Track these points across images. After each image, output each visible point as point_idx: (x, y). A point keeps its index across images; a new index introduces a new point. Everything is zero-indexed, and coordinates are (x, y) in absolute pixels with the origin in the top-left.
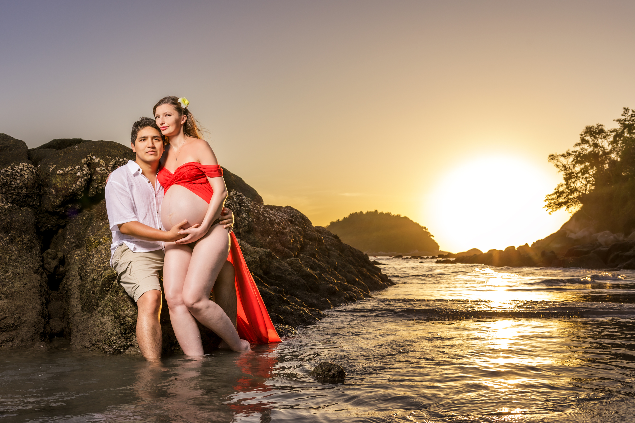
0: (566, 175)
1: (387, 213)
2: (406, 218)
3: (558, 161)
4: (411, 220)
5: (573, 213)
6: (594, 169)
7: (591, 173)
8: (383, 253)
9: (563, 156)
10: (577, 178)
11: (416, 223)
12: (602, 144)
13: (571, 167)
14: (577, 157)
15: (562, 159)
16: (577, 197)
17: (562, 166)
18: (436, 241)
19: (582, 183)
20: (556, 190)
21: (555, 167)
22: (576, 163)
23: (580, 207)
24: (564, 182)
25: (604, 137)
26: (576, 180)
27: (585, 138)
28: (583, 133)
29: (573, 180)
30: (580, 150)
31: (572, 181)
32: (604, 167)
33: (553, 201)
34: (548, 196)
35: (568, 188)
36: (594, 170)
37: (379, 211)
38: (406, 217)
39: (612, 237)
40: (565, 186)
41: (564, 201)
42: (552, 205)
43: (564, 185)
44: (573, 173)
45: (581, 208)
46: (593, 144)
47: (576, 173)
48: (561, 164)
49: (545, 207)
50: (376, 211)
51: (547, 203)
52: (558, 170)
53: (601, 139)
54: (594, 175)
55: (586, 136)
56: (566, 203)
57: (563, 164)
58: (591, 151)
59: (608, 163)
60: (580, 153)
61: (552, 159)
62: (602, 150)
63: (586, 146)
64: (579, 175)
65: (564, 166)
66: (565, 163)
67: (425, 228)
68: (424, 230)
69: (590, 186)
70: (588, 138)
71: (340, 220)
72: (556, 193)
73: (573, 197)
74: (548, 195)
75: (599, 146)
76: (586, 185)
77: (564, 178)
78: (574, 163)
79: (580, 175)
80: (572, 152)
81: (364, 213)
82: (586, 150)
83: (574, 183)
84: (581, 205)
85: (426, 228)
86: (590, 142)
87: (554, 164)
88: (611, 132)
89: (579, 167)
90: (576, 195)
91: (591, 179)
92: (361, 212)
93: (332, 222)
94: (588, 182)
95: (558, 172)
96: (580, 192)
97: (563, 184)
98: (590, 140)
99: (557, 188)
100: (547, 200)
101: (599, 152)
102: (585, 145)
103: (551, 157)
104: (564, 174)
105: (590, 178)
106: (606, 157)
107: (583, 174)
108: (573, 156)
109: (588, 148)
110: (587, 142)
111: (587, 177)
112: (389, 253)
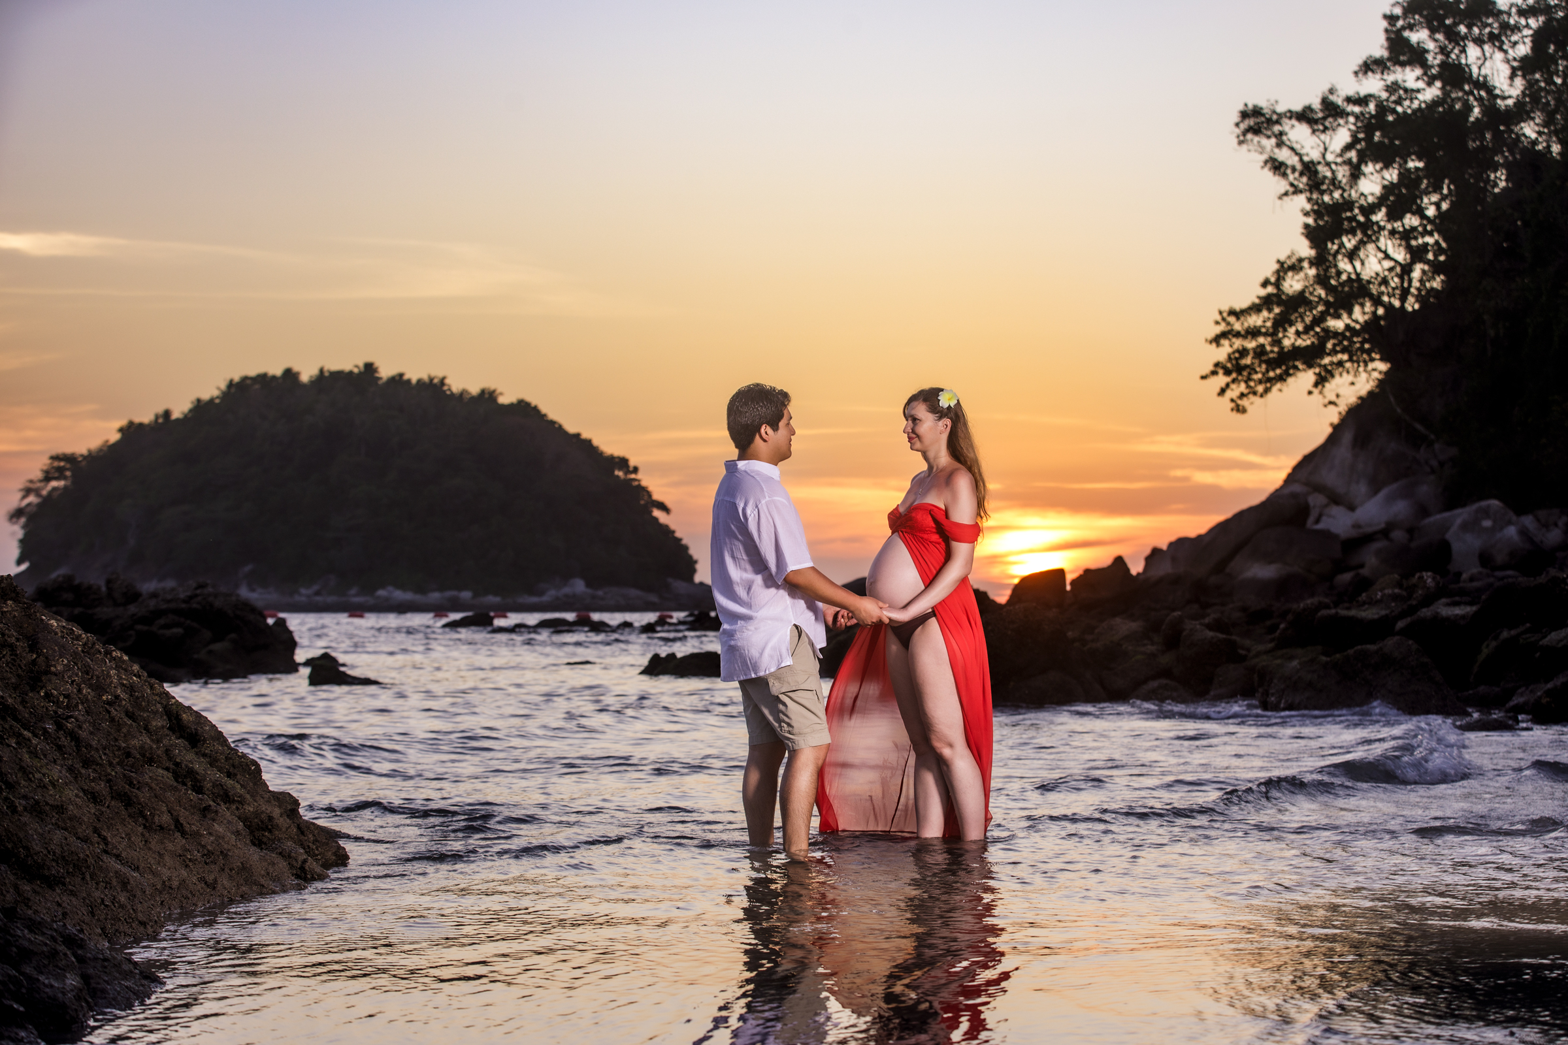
0: (1318, 214)
1: (425, 377)
2: (524, 409)
3: (1280, 144)
4: (553, 423)
5: (1343, 408)
6: (1445, 191)
7: (1431, 212)
8: (399, 595)
9: (1304, 116)
10: (1365, 233)
11: (578, 435)
12: (1483, 72)
13: (1340, 176)
14: (1368, 125)
15: (1299, 134)
16: (1367, 326)
17: (1299, 167)
18: (678, 535)
19: (1387, 256)
20: (1270, 289)
21: (1267, 174)
22: (1363, 158)
23: (1376, 375)
24: (1305, 250)
25: (1494, 38)
26: (1362, 243)
27: (1406, 34)
28: (1398, 11)
29: (1349, 242)
30: (1384, 95)
31: (1342, 245)
32: (1488, 179)
33: (1251, 344)
34: (1232, 319)
35: (1322, 280)
36: (1444, 198)
37: (385, 372)
38: (528, 404)
39: (1511, 531)
40: (1312, 272)
41: (1305, 342)
42: (1248, 361)
43: (1306, 264)
44: (1348, 204)
45: (1381, 383)
46: (1443, 65)
47: (1361, 208)
48: (1293, 160)
49: (1214, 373)
50: (370, 368)
51: (1222, 352)
52: (1282, 185)
53: (1479, 42)
54: (1442, 223)
55: (1411, 27)
56: (1309, 356)
57: (1306, 159)
58: (1434, 104)
59: (1507, 165)
60: (1382, 108)
61: (1256, 130)
62: (1480, 99)
63: (1410, 77)
64: (1374, 218)
65: (1309, 168)
66: (1314, 155)
67: (623, 463)
68: (619, 473)
69: (1424, 272)
70: (1419, 36)
71: (176, 414)
72: (1266, 302)
73: (1348, 327)
74: (1232, 312)
75: (1469, 79)
76: (1406, 270)
77: (1307, 226)
78: (1353, 155)
79: (1379, 217)
80: (1349, 100)
81: (305, 378)
82: (1411, 93)
83: (1352, 255)
84: (1383, 366)
85: (632, 463)
86: (1430, 57)
87: (1265, 157)
88: (1522, 12)
89: (1377, 177)
90: (1360, 314)
91: (1429, 240)
92: (290, 375)
93: (131, 424)
94: (1417, 254)
95: (1280, 198)
96: (1377, 301)
97: (1301, 260)
98: (1431, 46)
99: (1273, 280)
100: (1224, 335)
101: (1468, 108)
102: (1408, 69)
103: (1251, 122)
104: (1308, 207)
105: (1426, 233)
106: (1497, 135)
107: (1395, 214)
108: (1352, 119)
109: (1420, 85)
110: (1416, 57)
111: (1414, 229)
112: (435, 597)
